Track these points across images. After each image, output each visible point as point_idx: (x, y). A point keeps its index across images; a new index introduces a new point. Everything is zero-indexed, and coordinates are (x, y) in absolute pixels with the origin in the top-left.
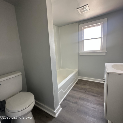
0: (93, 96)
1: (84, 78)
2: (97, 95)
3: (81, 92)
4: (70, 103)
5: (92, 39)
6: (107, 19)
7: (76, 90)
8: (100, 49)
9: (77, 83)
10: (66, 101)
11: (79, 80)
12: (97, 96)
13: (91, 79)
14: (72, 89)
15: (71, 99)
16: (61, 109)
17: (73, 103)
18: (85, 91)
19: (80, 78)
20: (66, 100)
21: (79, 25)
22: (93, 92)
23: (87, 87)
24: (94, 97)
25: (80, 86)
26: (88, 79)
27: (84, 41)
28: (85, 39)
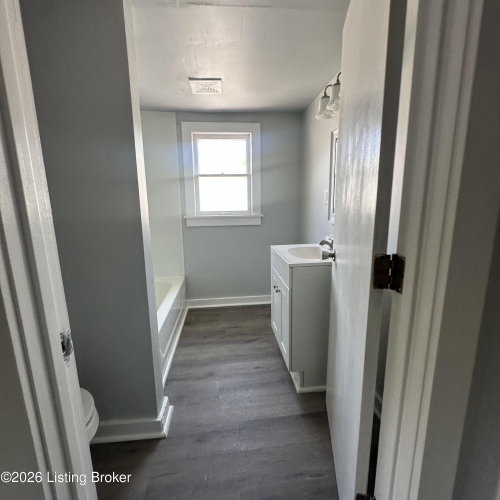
0: (246, 342)
1: (206, 303)
2: (255, 337)
3: (210, 343)
4: (191, 382)
5: (223, 175)
6: (258, 125)
7: (193, 344)
8: (245, 208)
9: (186, 324)
10: (175, 383)
11: (190, 311)
12: (256, 340)
13: (225, 301)
14: (179, 345)
15: (191, 372)
16: (171, 407)
17: (199, 379)
18: (223, 337)
19: (193, 304)
20: (175, 380)
21: (182, 123)
22: (242, 334)
23: (222, 325)
24: (249, 345)
25: (202, 328)
26: (218, 302)
27: (200, 178)
28: (201, 173)
